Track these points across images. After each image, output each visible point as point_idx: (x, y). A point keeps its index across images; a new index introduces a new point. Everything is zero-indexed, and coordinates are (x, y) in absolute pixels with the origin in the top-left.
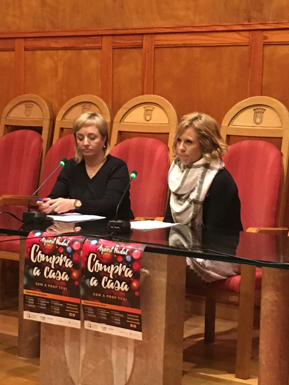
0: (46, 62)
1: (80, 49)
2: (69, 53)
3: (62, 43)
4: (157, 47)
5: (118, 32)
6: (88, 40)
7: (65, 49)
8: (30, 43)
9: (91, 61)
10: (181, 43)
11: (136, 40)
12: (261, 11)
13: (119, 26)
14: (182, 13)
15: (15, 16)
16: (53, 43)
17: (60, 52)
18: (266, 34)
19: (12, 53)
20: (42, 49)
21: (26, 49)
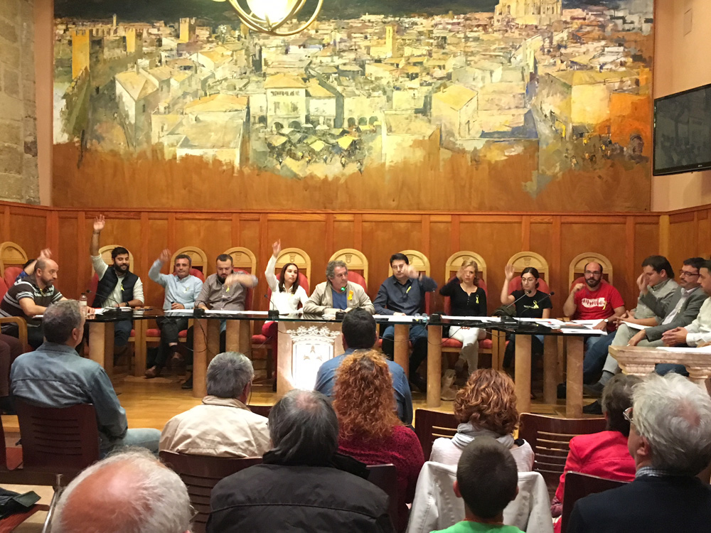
0: (191, 227)
1: (217, 220)
2: (208, 222)
3: (204, 216)
4: (269, 221)
5: (244, 211)
6: (222, 215)
7: (206, 219)
8: (179, 215)
9: (225, 228)
10: (284, 219)
11: (256, 216)
12: (332, 203)
13: (244, 207)
14: (285, 203)
15: (168, 198)
16: (197, 216)
17: (202, 221)
18: (335, 215)
19: (166, 222)
20: (188, 219)
21: (176, 219)
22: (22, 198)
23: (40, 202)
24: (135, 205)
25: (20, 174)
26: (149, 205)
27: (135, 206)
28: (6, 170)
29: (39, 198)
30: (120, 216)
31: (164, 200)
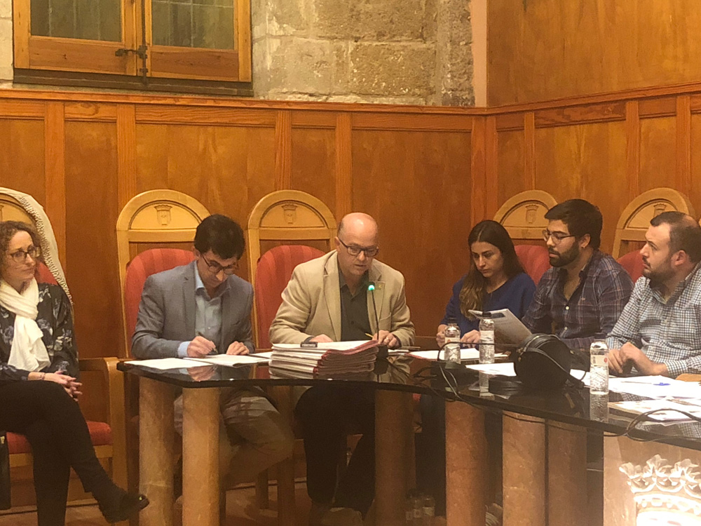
21: (693, 112)
22: (431, 92)
23: (473, 100)
24: (615, 85)
25: (425, 40)
26: (641, 82)
27: (615, 88)
28: (380, 35)
29: (471, 90)
30: (590, 116)
31: (668, 64)
